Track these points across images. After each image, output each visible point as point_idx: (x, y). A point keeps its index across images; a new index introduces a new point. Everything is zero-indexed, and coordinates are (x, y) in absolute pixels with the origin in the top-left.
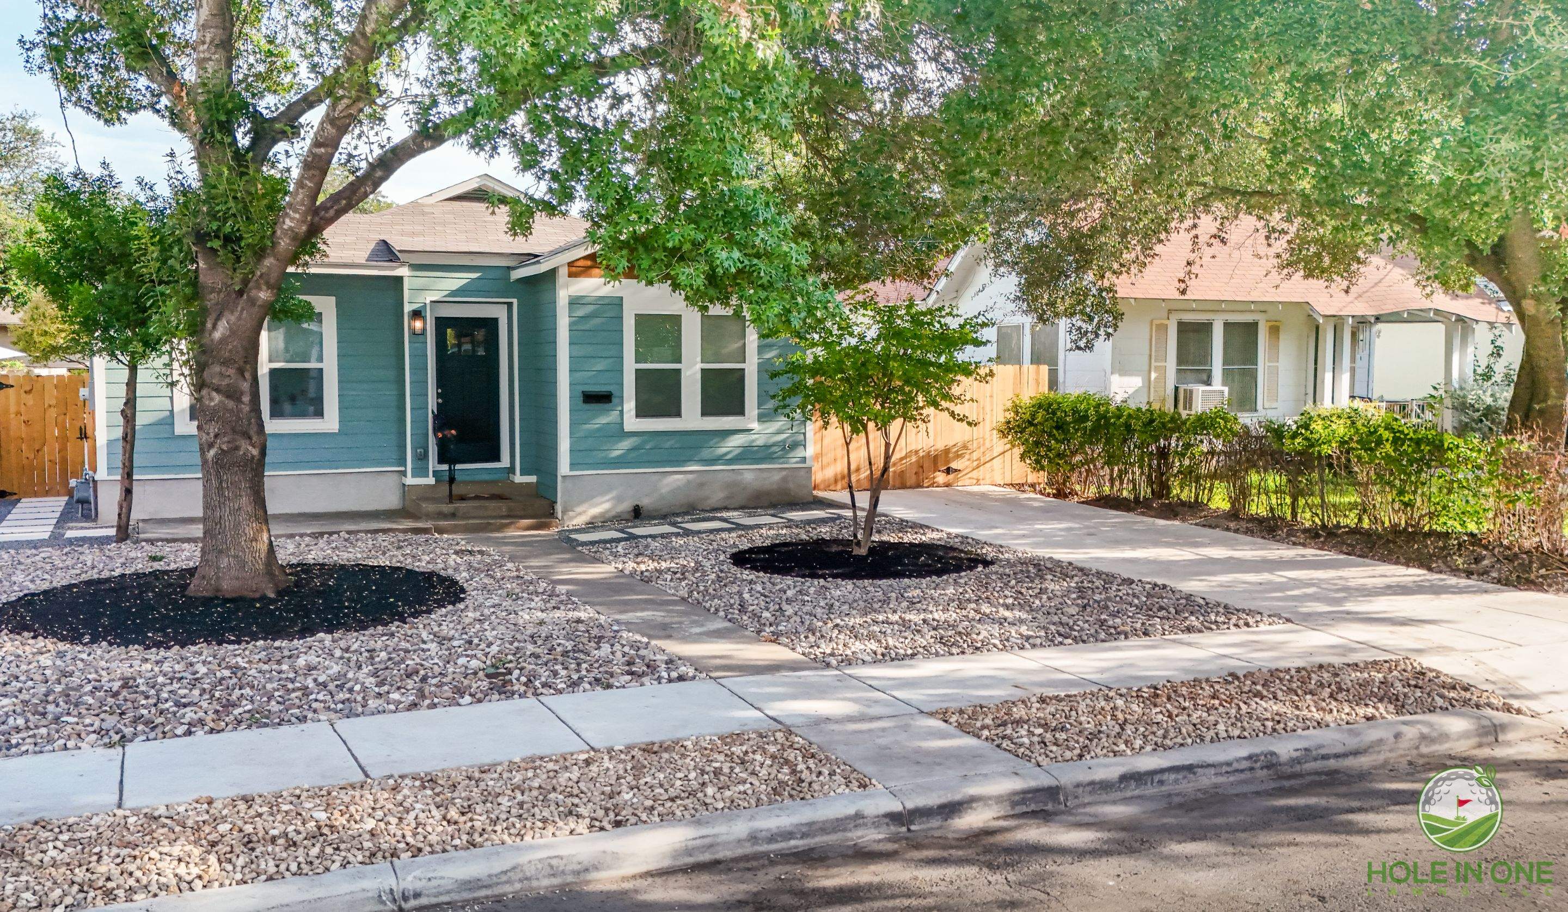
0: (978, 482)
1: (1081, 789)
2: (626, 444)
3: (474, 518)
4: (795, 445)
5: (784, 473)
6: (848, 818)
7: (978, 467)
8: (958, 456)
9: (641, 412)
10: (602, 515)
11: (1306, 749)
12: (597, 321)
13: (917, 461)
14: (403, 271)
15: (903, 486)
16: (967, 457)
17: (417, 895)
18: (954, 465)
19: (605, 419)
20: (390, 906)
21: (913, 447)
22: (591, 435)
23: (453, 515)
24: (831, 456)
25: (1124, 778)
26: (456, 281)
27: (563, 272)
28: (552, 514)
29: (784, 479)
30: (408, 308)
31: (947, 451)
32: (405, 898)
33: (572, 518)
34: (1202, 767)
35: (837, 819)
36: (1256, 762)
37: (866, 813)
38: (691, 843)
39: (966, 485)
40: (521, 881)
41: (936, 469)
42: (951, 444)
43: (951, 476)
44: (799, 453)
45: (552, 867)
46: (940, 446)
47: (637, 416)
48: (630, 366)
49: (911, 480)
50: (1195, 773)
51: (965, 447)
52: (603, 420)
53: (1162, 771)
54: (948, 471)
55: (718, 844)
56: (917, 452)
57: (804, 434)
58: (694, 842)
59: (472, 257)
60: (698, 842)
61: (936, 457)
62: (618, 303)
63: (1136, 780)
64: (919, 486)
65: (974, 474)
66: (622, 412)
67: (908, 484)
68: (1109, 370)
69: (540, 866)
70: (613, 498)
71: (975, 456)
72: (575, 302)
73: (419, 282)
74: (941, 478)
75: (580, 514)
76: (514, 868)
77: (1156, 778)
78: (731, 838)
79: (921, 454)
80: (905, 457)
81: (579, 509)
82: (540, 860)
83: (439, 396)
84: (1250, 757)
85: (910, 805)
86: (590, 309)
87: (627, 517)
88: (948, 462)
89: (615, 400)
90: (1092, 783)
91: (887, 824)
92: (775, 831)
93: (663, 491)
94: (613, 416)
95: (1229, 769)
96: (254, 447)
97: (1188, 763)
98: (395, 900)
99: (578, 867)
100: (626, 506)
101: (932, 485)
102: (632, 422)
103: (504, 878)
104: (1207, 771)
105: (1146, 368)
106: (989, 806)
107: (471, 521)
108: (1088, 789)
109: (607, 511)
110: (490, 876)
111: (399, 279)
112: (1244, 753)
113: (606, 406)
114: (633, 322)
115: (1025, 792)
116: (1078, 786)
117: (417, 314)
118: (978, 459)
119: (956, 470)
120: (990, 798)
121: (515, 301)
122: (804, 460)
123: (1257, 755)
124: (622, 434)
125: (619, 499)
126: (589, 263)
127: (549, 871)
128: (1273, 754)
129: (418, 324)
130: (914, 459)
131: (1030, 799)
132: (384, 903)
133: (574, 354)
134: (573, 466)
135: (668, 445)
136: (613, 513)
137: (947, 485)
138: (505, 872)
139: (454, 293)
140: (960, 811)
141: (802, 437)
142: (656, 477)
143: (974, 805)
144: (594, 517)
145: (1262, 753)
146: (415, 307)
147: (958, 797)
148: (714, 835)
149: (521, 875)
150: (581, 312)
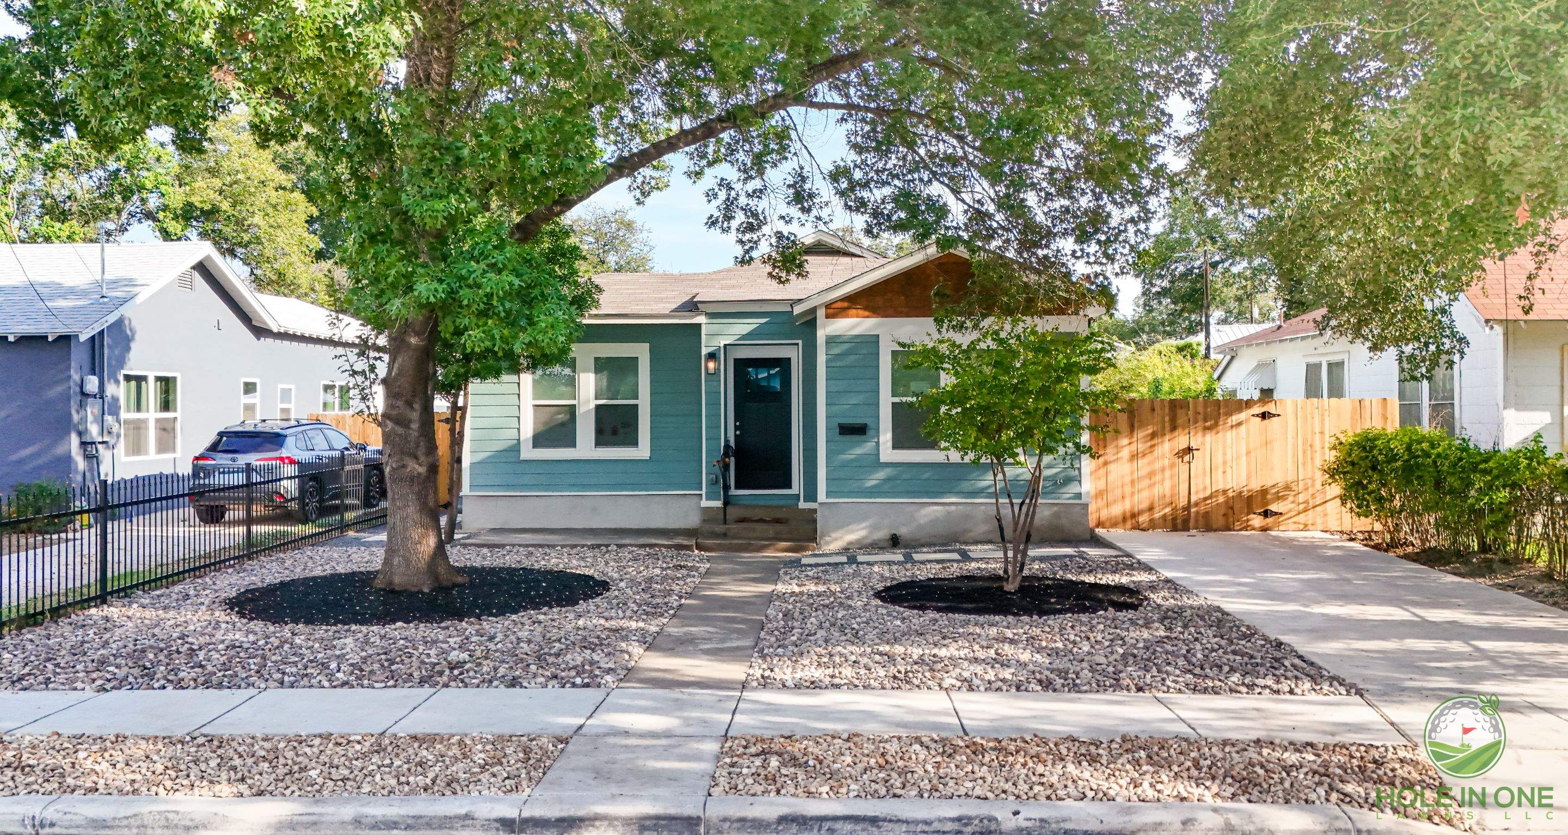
0: (1306, 528)
1: (728, 824)
2: (882, 474)
3: (741, 538)
4: (1068, 481)
5: (1055, 509)
6: (459, 817)
7: (1305, 510)
8: (1278, 498)
9: (898, 444)
10: (858, 541)
11: (1042, 820)
12: (852, 358)
13: (1226, 502)
14: (701, 319)
15: (1209, 528)
16: (1291, 498)
17: (52, 825)
18: (1273, 507)
19: (861, 449)
20: (30, 830)
21: (1221, 487)
22: (844, 465)
23: (725, 535)
24: (1118, 492)
25: (783, 820)
26: (745, 327)
27: (821, 313)
28: (814, 539)
29: (1056, 515)
30: (704, 351)
31: (1264, 492)
32: (42, 825)
33: (828, 543)
34: (890, 821)
35: (446, 817)
36: (966, 825)
37: (476, 816)
38: (296, 818)
39: (1288, 531)
40: (138, 827)
41: (1250, 511)
42: (1269, 484)
43: (1270, 520)
44: (1073, 489)
45: (167, 820)
46: (1255, 485)
47: (894, 447)
48: (886, 400)
49: (1219, 521)
50: (879, 827)
51: (1287, 488)
52: (859, 451)
53: (836, 819)
54: (1266, 514)
55: (322, 823)
56: (1225, 492)
57: (1079, 469)
58: (300, 818)
59: (759, 304)
60: (305, 818)
61: (1250, 498)
62: (873, 341)
63: (799, 824)
64: (1228, 529)
65: (1301, 518)
66: (878, 443)
67: (1215, 526)
68: (1501, 404)
69: (157, 817)
70: (869, 526)
71: (1301, 498)
72: (831, 341)
73: (715, 328)
74: (1257, 521)
75: (836, 539)
76: (135, 815)
77: (826, 825)
78: (336, 818)
79: (1231, 494)
80: (1210, 497)
81: (834, 535)
82: (159, 813)
83: (736, 428)
84: (959, 819)
85: (526, 814)
86: (845, 347)
87: (885, 545)
88: (1267, 504)
89: (870, 433)
90: (742, 820)
91: (498, 829)
92: (380, 818)
93: (922, 521)
94: (868, 447)
95: (926, 828)
96: (420, 465)
97: (873, 814)
98: (34, 826)
99: (190, 824)
100: (882, 534)
101: (1245, 529)
102: (888, 453)
103: (125, 822)
104: (896, 826)
105: (1558, 401)
106: (615, 827)
107: (735, 542)
108: (736, 825)
109: (864, 538)
110: (114, 819)
111: (700, 325)
112: (954, 813)
113: (863, 437)
114: (889, 358)
115: (658, 818)
116: (725, 820)
117: (712, 356)
118: (1306, 502)
119: (1276, 514)
120: (616, 819)
121: (800, 342)
122: (1079, 496)
123: (970, 818)
124: (875, 463)
125: (874, 528)
126: (846, 304)
127: (163, 823)
128: (991, 819)
129: (711, 365)
130: (1221, 499)
131: (664, 827)
132: (25, 826)
133: (834, 389)
134: (829, 494)
135: (926, 476)
136: (869, 541)
137: (1264, 529)
138: (127, 818)
139: (744, 337)
140: (580, 827)
141: (1077, 472)
142: (913, 508)
143: (597, 823)
144: (850, 543)
145: (976, 817)
146: (710, 350)
147: (581, 813)
148: (321, 814)
149: (139, 822)
150: (836, 351)
